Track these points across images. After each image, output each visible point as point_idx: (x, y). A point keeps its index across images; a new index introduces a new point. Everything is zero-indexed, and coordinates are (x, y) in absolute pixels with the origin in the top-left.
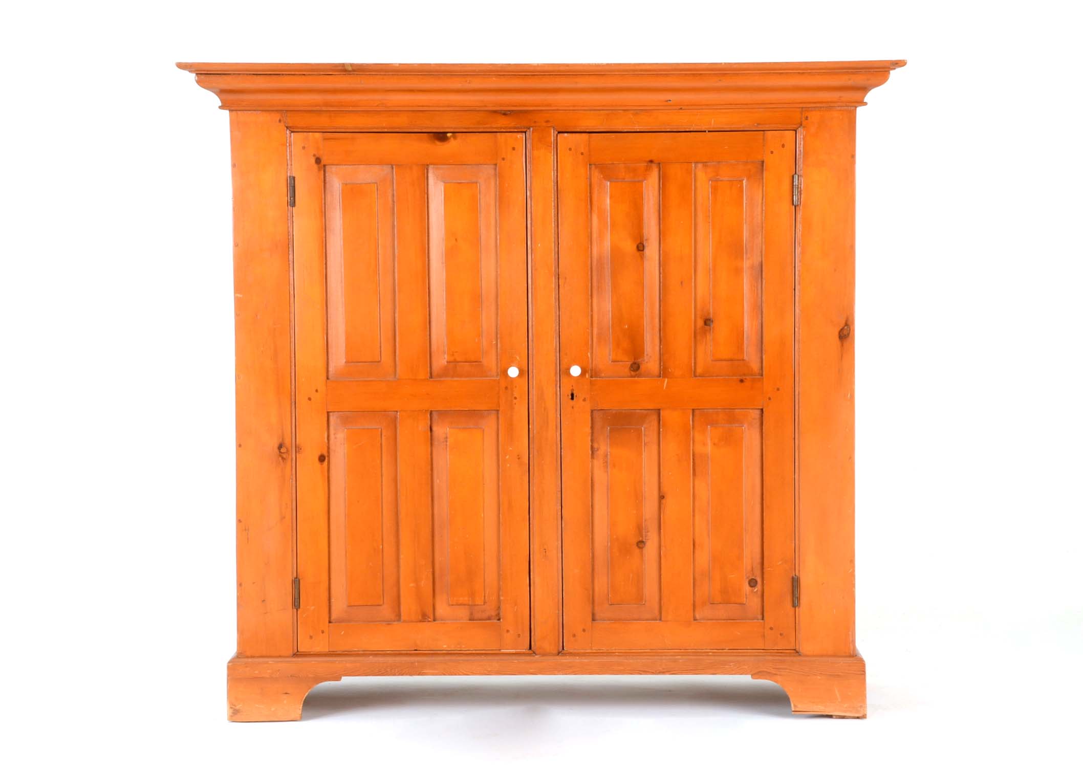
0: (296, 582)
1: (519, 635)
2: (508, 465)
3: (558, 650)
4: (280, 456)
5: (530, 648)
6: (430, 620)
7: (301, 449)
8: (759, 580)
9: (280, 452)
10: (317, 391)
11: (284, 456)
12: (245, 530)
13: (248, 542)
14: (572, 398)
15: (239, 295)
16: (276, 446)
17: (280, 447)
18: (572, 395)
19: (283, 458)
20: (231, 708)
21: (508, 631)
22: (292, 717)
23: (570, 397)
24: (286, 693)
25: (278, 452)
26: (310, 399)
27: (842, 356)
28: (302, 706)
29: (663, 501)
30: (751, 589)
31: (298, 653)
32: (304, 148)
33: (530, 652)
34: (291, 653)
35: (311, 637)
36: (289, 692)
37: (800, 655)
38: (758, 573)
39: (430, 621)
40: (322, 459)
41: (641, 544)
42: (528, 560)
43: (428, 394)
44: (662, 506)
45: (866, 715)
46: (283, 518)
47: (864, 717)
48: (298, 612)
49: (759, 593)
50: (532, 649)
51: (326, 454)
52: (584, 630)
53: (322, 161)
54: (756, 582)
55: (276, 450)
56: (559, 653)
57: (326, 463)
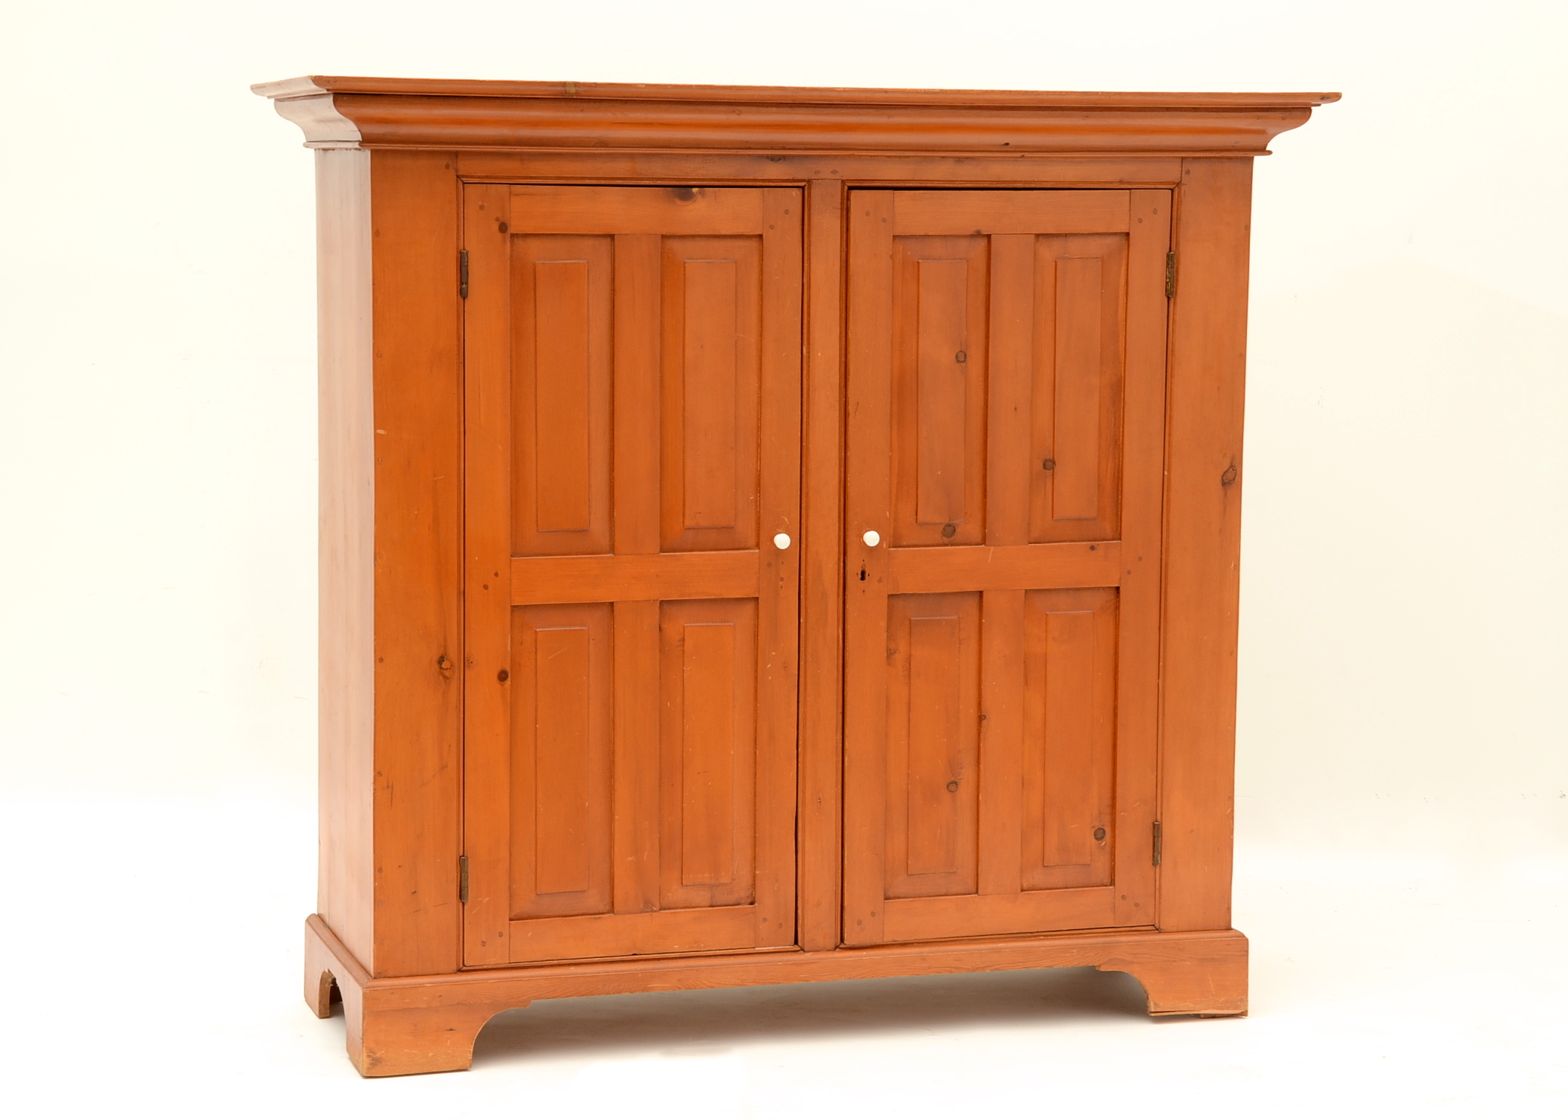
0: (462, 862)
1: (780, 925)
2: (770, 678)
3: (836, 943)
4: (442, 674)
5: (796, 942)
6: (655, 908)
7: (472, 662)
8: (1108, 830)
9: (441, 668)
10: (496, 575)
11: (447, 673)
12: (388, 787)
13: (392, 806)
14: (863, 578)
15: (380, 431)
16: (436, 658)
17: (441, 660)
18: (863, 573)
19: (446, 678)
20: (369, 1056)
21: (765, 920)
22: (459, 1066)
23: (860, 577)
24: (451, 1030)
25: (438, 669)
26: (486, 587)
27: (1225, 509)
28: (472, 1047)
29: (984, 722)
30: (1097, 842)
31: (465, 968)
32: (482, 207)
33: (796, 948)
34: (454, 967)
35: (484, 943)
36: (453, 1028)
37: (1160, 932)
38: (1107, 819)
39: (655, 911)
40: (503, 676)
41: (953, 785)
42: (795, 815)
43: (657, 576)
44: (983, 730)
45: (1247, 1011)
46: (444, 767)
47: (1244, 1014)
48: (465, 907)
49: (1108, 849)
50: (799, 944)
51: (508, 669)
52: (873, 914)
53: (509, 230)
54: (1104, 832)
55: (437, 666)
56: (836, 947)
57: (508, 682)
